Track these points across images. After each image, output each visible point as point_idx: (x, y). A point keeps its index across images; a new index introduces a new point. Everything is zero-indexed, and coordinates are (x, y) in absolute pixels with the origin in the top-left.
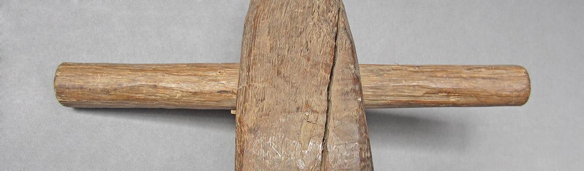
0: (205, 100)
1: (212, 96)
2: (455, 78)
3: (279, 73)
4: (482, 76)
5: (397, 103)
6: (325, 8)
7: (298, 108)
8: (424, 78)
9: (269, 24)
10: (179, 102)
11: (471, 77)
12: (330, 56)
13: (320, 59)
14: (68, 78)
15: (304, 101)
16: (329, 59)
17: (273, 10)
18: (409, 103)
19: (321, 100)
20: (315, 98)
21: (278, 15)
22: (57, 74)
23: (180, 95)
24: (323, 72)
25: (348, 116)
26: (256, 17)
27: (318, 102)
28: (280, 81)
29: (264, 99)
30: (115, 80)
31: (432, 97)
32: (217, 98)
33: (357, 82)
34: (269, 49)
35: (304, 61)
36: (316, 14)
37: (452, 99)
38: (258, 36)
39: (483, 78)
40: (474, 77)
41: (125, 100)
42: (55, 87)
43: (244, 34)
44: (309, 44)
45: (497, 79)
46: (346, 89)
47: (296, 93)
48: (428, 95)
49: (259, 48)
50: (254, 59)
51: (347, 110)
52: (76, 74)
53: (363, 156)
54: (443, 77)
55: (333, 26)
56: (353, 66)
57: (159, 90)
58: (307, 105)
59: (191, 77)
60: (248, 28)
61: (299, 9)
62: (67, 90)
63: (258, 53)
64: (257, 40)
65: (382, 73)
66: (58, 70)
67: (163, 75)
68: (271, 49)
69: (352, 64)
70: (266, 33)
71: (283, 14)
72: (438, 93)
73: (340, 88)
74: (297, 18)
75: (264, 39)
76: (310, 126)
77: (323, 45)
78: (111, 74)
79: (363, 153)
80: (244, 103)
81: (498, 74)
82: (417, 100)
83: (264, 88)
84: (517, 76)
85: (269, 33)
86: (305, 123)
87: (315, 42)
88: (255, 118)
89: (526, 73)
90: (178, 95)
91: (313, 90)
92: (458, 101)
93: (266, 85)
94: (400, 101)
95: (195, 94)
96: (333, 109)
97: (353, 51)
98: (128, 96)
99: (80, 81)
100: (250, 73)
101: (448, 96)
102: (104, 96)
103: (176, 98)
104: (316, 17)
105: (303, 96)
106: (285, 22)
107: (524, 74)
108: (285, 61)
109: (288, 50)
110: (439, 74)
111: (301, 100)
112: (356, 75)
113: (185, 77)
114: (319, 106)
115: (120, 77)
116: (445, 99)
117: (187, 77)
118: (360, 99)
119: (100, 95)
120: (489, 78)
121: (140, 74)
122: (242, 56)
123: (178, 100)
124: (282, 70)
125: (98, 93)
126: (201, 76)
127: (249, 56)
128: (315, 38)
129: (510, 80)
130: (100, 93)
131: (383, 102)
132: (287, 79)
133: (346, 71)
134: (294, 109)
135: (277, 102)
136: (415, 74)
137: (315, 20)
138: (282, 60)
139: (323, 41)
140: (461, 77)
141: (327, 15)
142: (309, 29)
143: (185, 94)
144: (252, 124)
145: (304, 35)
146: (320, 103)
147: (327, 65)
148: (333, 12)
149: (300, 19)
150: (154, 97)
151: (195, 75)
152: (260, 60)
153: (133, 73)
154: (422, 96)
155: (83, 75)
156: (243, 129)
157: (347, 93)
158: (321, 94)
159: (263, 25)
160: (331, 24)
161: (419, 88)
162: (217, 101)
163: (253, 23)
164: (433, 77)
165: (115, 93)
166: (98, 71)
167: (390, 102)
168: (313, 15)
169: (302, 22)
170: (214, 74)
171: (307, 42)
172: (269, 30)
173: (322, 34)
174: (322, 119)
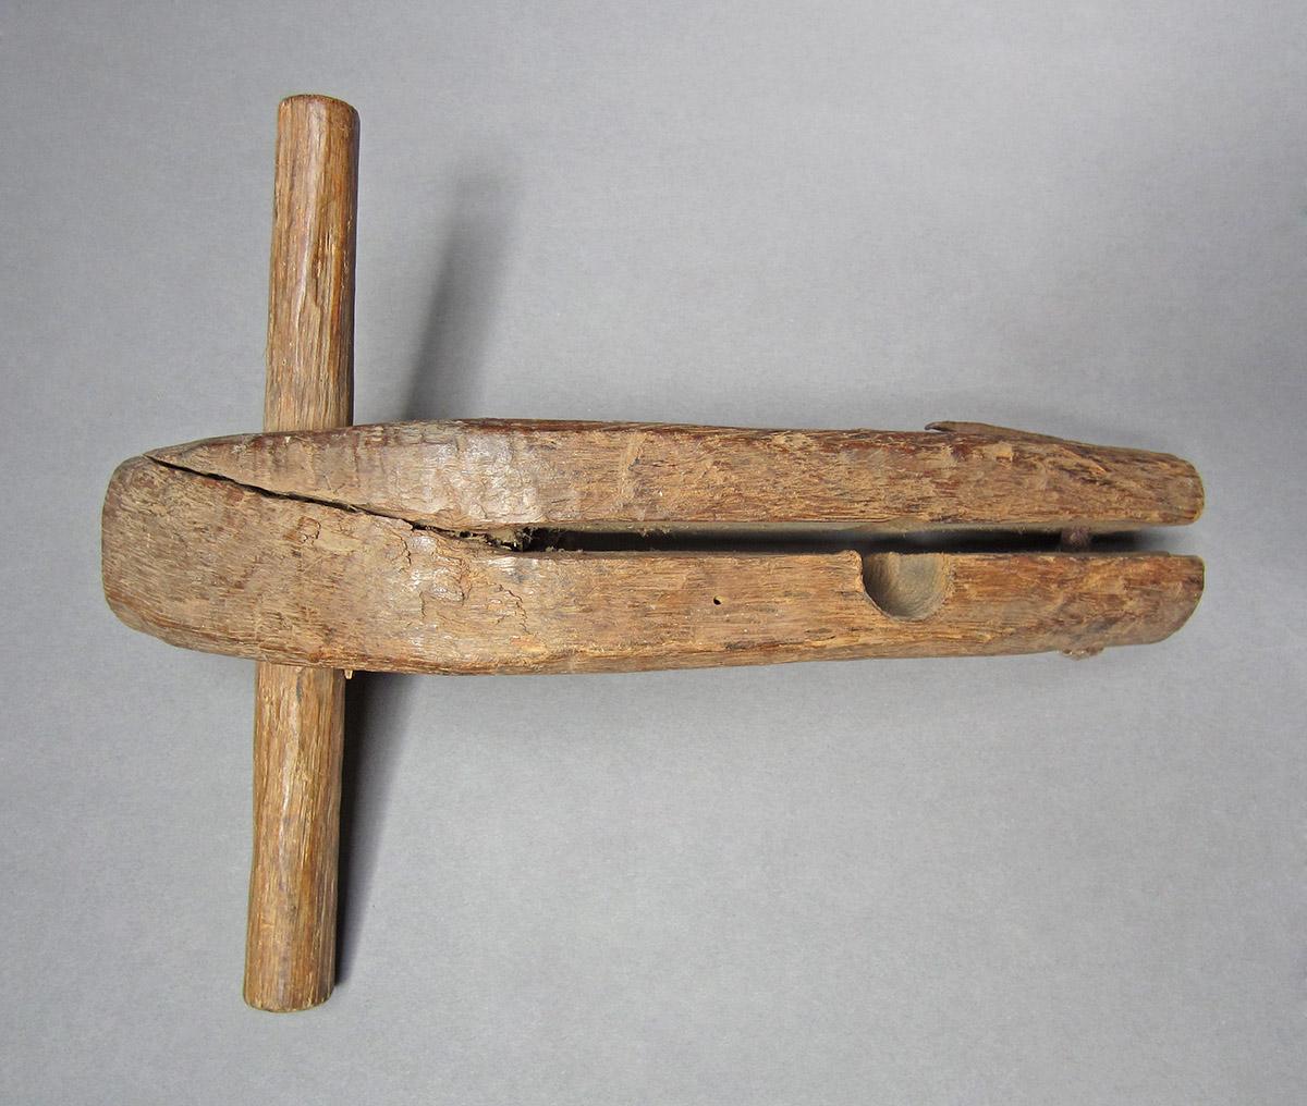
0: (316, 727)
1: (306, 714)
2: (288, 243)
3: (239, 586)
4: (288, 188)
5: (335, 359)
6: (146, 489)
7: (294, 554)
8: (285, 305)
9: (168, 598)
10: (320, 777)
11: (289, 211)
12: (217, 489)
13: (221, 508)
14: (266, 985)
15: (283, 542)
16: (221, 491)
17: (148, 590)
18: (337, 334)
19: (285, 511)
20: (280, 522)
21: (154, 581)
22: (260, 1006)
23: (304, 774)
24: (240, 503)
25: (313, 463)
26: (160, 623)
27: (286, 516)
28: (253, 585)
29: (279, 614)
30: (272, 896)
31: (324, 292)
32: (313, 704)
33: (260, 443)
34: (204, 602)
35: (223, 537)
36: (156, 508)
37: (332, 249)
38: (185, 621)
39: (292, 188)
40: (289, 207)
41: (313, 880)
42: (283, 1009)
43: (187, 646)
44: (198, 526)
45: (294, 162)
46: (270, 463)
47: (270, 556)
48: (320, 298)
49: (203, 620)
50: (219, 630)
51: (302, 464)
52: (259, 970)
53: (380, 439)
54: (286, 267)
55: (173, 478)
56: (236, 447)
57: (293, 813)
58: (288, 537)
59: (272, 750)
60: (178, 639)
61: (146, 540)
62: (289, 987)
63: (210, 622)
64: (191, 622)
65: (275, 385)
66: (252, 1004)
67: (267, 806)
68: (203, 597)
69: (231, 449)
70: (181, 605)
71: (155, 572)
72: (317, 279)
73: (268, 475)
74: (159, 545)
75: (191, 610)
76: (324, 533)
77: (200, 500)
78: (261, 904)
79: (374, 439)
80: (285, 651)
81: (286, 156)
82: (329, 319)
83: (263, 614)
84: (292, 120)
85: (180, 600)
86: (318, 543)
87: (196, 514)
88: (309, 633)
89: (287, 100)
90: (305, 777)
91: (265, 523)
92: (336, 238)
93: (257, 609)
94: (330, 352)
95: (302, 745)
96: (300, 491)
97: (214, 445)
98: (304, 873)
99: (272, 962)
100: (241, 638)
101: (324, 258)
102: (303, 918)
103: (310, 781)
104: (159, 508)
105: (277, 543)
106: (165, 568)
107: (289, 107)
108: (221, 573)
109: (206, 565)
110: (281, 275)
111: (282, 547)
112: (249, 443)
113: (271, 763)
114: (292, 516)
115: (267, 886)
116: (332, 266)
117: (271, 759)
118: (288, 439)
119: (301, 926)
120: (292, 175)
121: (263, 848)
122: (218, 652)
123: (316, 779)
124: (236, 578)
125: (297, 930)
126: (270, 733)
127: (214, 638)
128: (190, 514)
129: (297, 137)
130: (297, 925)
131: (331, 385)
132: (249, 570)
133: (242, 461)
134: (295, 560)
135: (283, 592)
136: (278, 321)
137: (164, 511)
138: (221, 578)
139: (194, 499)
140: (288, 231)
141: (156, 487)
142: (177, 524)
143: (303, 765)
144: (317, 637)
145: (184, 535)
146: (288, 514)
147: (229, 496)
148: (154, 475)
149: (161, 540)
150: (308, 824)
151: (269, 744)
152: (220, 620)
153: (260, 862)
154: (322, 308)
155: (262, 958)
156: (328, 655)
157: (276, 461)
158: (274, 510)
159: (170, 609)
160: (171, 481)
161: (306, 314)
162: (320, 704)
163: (167, 630)
164: (285, 287)
165: (298, 896)
166: (256, 927)
167: (332, 372)
168: (156, 515)
169: (165, 535)
170: (268, 707)
171: (196, 530)
172: (176, 599)
173: (185, 499)
174: (315, 512)
